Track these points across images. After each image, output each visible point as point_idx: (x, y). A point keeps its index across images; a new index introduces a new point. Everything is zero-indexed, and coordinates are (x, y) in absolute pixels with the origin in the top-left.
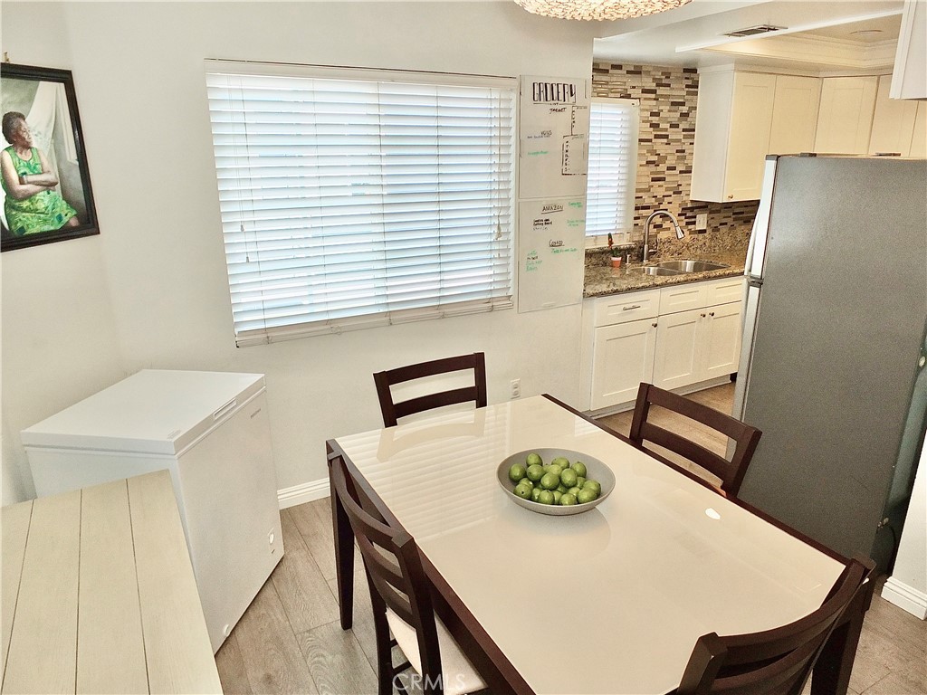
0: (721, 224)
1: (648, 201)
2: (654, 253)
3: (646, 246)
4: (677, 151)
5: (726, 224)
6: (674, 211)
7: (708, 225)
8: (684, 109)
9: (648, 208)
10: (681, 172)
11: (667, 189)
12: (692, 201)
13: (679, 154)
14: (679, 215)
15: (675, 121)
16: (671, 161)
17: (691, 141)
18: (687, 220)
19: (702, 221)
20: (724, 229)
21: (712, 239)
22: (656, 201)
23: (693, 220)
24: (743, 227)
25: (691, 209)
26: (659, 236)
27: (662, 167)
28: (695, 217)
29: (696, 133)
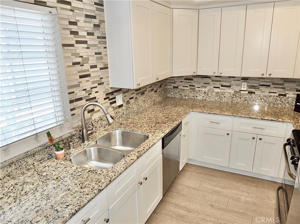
0: (130, 99)
1: (80, 93)
3: (84, 131)
4: (96, 54)
5: (133, 98)
6: (101, 96)
7: (124, 101)
8: (96, 21)
9: (81, 99)
10: (101, 69)
11: (93, 82)
12: (111, 88)
13: (97, 56)
14: (105, 99)
15: (91, 30)
16: (93, 61)
17: (104, 46)
18: (111, 101)
19: (119, 100)
20: (132, 101)
21: (127, 109)
22: (86, 93)
23: (114, 100)
24: (141, 98)
25: (112, 93)
26: (93, 118)
27: (87, 67)
28: (115, 98)
29: (107, 40)
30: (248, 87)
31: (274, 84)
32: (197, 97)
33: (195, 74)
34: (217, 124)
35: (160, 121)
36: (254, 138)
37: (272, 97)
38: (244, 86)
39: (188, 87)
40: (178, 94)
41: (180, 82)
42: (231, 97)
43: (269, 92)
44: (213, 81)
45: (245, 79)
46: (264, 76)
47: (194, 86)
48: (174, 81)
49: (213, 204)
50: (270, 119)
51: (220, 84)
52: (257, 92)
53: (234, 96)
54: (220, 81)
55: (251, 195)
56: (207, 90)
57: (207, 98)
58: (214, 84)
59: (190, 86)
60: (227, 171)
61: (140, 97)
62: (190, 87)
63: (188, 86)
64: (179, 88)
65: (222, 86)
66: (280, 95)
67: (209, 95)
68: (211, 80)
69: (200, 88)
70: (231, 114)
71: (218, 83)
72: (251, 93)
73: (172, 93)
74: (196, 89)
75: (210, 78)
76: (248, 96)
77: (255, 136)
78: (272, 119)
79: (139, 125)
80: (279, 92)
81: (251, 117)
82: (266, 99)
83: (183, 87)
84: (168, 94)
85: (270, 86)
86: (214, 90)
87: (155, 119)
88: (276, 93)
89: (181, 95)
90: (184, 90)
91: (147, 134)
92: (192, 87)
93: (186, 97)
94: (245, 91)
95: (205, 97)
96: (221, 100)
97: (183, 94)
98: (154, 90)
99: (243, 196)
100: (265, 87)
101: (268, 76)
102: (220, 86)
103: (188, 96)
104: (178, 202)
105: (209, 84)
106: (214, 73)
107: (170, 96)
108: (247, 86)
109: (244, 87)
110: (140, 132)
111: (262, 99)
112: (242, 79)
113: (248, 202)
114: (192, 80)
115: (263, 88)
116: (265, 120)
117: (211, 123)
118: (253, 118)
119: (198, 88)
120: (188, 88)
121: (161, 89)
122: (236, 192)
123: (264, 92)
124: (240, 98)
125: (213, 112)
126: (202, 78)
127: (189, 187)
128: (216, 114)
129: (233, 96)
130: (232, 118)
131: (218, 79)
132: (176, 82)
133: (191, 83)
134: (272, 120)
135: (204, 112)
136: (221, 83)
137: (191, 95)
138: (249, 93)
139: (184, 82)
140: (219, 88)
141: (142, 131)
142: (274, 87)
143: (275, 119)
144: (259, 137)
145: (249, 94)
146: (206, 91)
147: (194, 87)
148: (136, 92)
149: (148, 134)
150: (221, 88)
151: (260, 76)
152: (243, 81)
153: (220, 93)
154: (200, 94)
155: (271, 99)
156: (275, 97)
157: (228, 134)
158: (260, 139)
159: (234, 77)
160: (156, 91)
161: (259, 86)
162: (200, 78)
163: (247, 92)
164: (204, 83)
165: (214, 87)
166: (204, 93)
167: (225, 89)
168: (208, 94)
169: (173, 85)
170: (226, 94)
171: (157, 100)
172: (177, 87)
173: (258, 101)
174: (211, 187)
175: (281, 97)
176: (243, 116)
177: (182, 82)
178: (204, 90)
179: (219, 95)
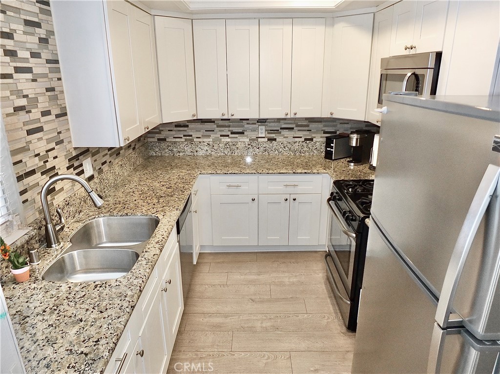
0: (103, 164)
1: (33, 163)
2: (62, 228)
3: (50, 226)
4: (48, 90)
5: (105, 162)
6: (61, 164)
7: (94, 169)
8: (42, 32)
9: (33, 172)
10: (57, 116)
11: (49, 141)
12: (75, 148)
13: (49, 93)
14: (68, 168)
15: (35, 48)
16: (44, 103)
17: (57, 75)
18: (77, 171)
19: (88, 168)
20: (105, 168)
21: (101, 182)
22: (40, 160)
23: (81, 169)
24: (117, 161)
25: (76, 157)
26: (55, 203)
27: (36, 114)
28: (81, 165)
29: (61, 65)
30: (267, 132)
31: (298, 126)
32: (197, 152)
33: (195, 118)
34: (237, 188)
35: (160, 193)
36: (287, 199)
37: (297, 143)
38: (262, 131)
39: (182, 138)
40: (167, 150)
41: (169, 130)
42: (246, 148)
43: (294, 137)
44: (218, 127)
45: (262, 121)
46: (288, 117)
47: (191, 136)
48: (158, 131)
49: (253, 297)
50: (304, 171)
51: (229, 131)
52: (279, 139)
53: (250, 146)
54: (229, 126)
55: (294, 274)
56: (211, 140)
57: (213, 153)
58: (220, 131)
59: (184, 136)
60: (256, 251)
61: (115, 159)
62: (186, 138)
63: (182, 136)
64: (167, 140)
65: (233, 133)
66: (306, 139)
67: (215, 147)
68: (215, 126)
69: (200, 138)
70: (254, 171)
71: (227, 129)
72: (271, 140)
73: (157, 150)
74: (195, 140)
75: (214, 122)
76: (269, 145)
77: (287, 197)
78: (306, 171)
79: (132, 205)
80: (305, 135)
81: (281, 172)
82: (289, 146)
83: (174, 138)
84: (150, 151)
85: (293, 128)
86: (221, 139)
87: (151, 192)
88: (301, 137)
89: (172, 151)
90: (175, 142)
91: (153, 215)
92: (188, 138)
93: (181, 154)
94: (264, 138)
95: (210, 152)
96: (232, 153)
97: (175, 150)
98: (132, 147)
99: (286, 277)
100: (287, 130)
101: (293, 116)
102: (229, 133)
103: (183, 152)
104: (206, 310)
105: (214, 131)
106: (223, 115)
107: (154, 155)
108: (266, 130)
109: (262, 133)
110: (141, 215)
111: (286, 148)
112: (258, 122)
113: (293, 283)
114: (187, 126)
115: (286, 133)
116: (297, 173)
117: (228, 188)
118: (283, 173)
119: (197, 138)
120: (183, 140)
121: (140, 144)
122: (274, 275)
123: (287, 137)
124: (258, 148)
125: (230, 172)
126: (202, 122)
127: (214, 285)
128: (234, 173)
129: (248, 146)
130: (257, 177)
131: (226, 123)
132: (163, 130)
133: (186, 131)
134: (305, 173)
135: (218, 172)
136: (230, 129)
137: (188, 150)
138: (268, 140)
139: (175, 131)
140: (228, 136)
141: (143, 212)
142: (298, 130)
143: (309, 171)
144: (293, 197)
145: (269, 142)
146: (211, 143)
147: (191, 138)
148: (110, 152)
149: (156, 216)
150: (231, 136)
151: (283, 117)
152: (260, 124)
153: (231, 144)
154: (201, 147)
155: (296, 146)
156: (301, 143)
157: (253, 200)
158: (294, 200)
159: (248, 120)
160: (134, 149)
161: (280, 130)
162: (199, 124)
163: (266, 139)
164: (206, 131)
165: (221, 136)
166: (207, 145)
167: (237, 138)
168: (213, 146)
169: (158, 136)
170: (239, 143)
171: (138, 163)
172: (164, 140)
173: (281, 150)
174: (242, 277)
175: (308, 142)
176: (271, 172)
177: (172, 130)
178: (206, 140)
179: (229, 146)
